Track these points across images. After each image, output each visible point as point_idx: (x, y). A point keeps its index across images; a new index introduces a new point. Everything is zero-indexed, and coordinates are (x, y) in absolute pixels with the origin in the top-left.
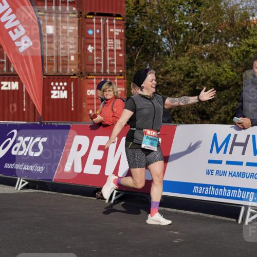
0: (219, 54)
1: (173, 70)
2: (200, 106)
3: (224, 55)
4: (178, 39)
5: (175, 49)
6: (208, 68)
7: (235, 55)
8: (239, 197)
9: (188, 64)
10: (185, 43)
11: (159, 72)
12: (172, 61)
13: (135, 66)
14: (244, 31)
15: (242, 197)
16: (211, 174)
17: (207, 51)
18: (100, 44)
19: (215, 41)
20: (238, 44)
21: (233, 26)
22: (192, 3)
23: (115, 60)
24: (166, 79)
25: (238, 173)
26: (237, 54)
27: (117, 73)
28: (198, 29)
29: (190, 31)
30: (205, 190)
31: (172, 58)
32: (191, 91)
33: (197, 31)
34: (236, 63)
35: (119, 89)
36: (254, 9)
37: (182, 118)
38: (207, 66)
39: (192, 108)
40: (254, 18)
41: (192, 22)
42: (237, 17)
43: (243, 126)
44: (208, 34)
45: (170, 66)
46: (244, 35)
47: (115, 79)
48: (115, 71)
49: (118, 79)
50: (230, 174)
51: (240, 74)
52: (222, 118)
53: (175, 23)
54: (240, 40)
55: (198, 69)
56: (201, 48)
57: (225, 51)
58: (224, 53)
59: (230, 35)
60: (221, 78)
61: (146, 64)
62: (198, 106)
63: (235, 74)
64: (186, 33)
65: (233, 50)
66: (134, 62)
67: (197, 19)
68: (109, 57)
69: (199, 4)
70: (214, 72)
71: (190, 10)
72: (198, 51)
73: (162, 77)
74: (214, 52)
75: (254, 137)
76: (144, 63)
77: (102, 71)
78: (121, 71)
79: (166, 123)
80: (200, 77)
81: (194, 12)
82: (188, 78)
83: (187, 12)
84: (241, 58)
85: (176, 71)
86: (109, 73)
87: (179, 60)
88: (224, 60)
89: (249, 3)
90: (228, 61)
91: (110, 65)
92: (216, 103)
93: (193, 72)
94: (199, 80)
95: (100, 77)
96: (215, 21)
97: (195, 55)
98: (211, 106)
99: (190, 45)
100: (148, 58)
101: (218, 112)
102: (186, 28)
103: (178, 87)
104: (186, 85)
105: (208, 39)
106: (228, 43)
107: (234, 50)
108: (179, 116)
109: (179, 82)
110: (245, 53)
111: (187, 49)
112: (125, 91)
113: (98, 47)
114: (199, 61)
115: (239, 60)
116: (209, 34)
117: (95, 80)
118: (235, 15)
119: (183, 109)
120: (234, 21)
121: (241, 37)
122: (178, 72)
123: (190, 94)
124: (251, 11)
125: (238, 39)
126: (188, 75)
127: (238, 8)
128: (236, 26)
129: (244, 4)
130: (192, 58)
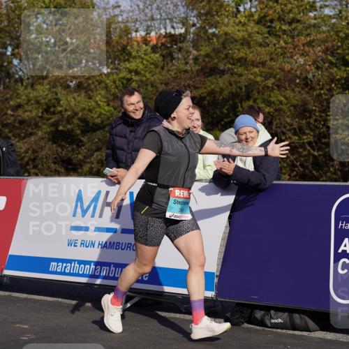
0: (90, 82)
1: (27, 104)
2: (64, 153)
3: (97, 83)
6: (75, 100)
7: (112, 83)
8: (112, 275)
9: (47, 95)
11: (8, 106)
12: (26, 91)
14: (124, 52)
15: (116, 275)
16: (75, 246)
17: (74, 78)
20: (117, 69)
21: (110, 45)
24: (18, 116)
25: (110, 243)
26: (114, 82)
30: (66, 267)
31: (26, 88)
32: (52, 132)
34: (113, 94)
36: (138, 23)
37: (39, 170)
38: (74, 98)
39: (53, 155)
40: (138, 34)
42: (115, 33)
43: (117, 179)
45: (24, 97)
46: (124, 57)
50: (99, 244)
51: (119, 110)
52: (94, 170)
54: (119, 64)
55: (61, 102)
57: (98, 78)
58: (97, 81)
60: (92, 115)
62: (61, 153)
63: (112, 109)
65: (109, 76)
70: (84, 106)
72: (63, 78)
73: (12, 113)
74: (83, 80)
79: (14, 176)
80: (63, 113)
82: (47, 114)
84: (121, 88)
85: (31, 104)
87: (36, 89)
89: (131, 14)
90: (103, 92)
92: (86, 148)
93: (55, 107)
94: (63, 117)
97: (57, 84)
98: (79, 153)
101: (89, 160)
103: (33, 127)
104: (45, 124)
107: (111, 78)
108: (35, 167)
109: (35, 119)
110: (125, 82)
114: (63, 91)
115: (117, 91)
118: (111, 30)
119: (40, 156)
120: (111, 38)
121: (120, 60)
122: (34, 106)
123: (50, 136)
124: (133, 24)
125: (116, 62)
126: (47, 110)
127: (116, 21)
128: (113, 44)
129: (125, 15)
130: (53, 87)
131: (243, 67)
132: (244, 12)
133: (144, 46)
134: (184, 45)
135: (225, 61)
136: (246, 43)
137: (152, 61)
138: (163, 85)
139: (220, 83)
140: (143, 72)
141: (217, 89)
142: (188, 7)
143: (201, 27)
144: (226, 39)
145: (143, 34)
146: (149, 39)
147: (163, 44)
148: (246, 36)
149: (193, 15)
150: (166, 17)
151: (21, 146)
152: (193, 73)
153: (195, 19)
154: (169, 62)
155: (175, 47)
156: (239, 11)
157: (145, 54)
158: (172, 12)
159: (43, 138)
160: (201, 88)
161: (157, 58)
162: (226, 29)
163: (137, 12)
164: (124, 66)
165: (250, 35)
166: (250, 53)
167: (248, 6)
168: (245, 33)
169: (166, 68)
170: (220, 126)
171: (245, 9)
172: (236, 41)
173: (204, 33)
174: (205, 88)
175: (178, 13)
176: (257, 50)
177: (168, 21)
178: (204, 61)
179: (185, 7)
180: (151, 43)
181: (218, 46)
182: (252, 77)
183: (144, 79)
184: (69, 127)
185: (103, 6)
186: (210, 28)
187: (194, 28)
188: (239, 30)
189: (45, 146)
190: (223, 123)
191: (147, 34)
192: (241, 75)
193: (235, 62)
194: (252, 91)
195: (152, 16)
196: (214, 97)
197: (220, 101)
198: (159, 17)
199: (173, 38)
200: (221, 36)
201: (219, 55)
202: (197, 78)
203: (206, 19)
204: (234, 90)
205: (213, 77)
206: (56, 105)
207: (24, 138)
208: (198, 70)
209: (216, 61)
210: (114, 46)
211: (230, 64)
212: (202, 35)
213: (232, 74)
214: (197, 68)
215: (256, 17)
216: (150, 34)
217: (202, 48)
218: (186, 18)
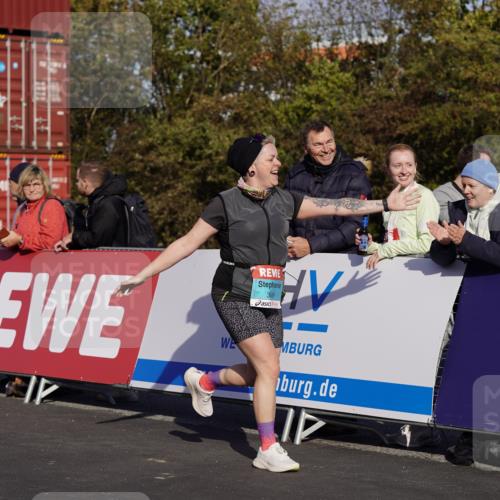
0: (252, 113)
1: (162, 144)
3: (261, 115)
4: (173, 83)
5: (168, 104)
6: (230, 140)
7: (282, 115)
9: (191, 131)
10: (187, 91)
11: (135, 147)
12: (161, 126)
13: (88, 136)
14: (300, 70)
15: (290, 391)
16: (231, 347)
17: (229, 107)
18: (20, 92)
19: (246, 89)
20: (289, 94)
21: (280, 60)
22: (201, 13)
23: (49, 123)
24: (149, 161)
27: (52, 148)
28: (212, 63)
29: (196, 68)
31: (161, 121)
32: (197, 184)
33: (210, 67)
34: (285, 131)
35: (55, 180)
36: (321, 28)
38: (228, 136)
40: (320, 44)
41: (200, 50)
42: (288, 43)
43: (292, 252)
44: (231, 75)
45: (157, 135)
46: (301, 78)
47: (48, 160)
48: (49, 144)
49: (54, 160)
51: (292, 152)
53: (167, 52)
54: (293, 88)
55: (210, 143)
56: (218, 102)
57: (263, 108)
58: (261, 112)
59: (274, 76)
61: (110, 131)
64: (190, 71)
65: (278, 105)
66: (86, 127)
67: (210, 45)
68: (38, 116)
69: (215, 16)
71: (197, 28)
72: (212, 107)
73: (141, 157)
74: (241, 109)
75: (313, 274)
76: (106, 129)
77: (23, 143)
78: (60, 144)
79: (145, 246)
80: (214, 158)
81: (204, 31)
82: (190, 159)
83: (191, 31)
84: (295, 122)
85: (169, 145)
86: (36, 148)
87: (175, 124)
88: (261, 125)
89: (310, 16)
91: (39, 132)
93: (201, 148)
94: (213, 164)
95: (19, 156)
96: (245, 50)
97: (205, 116)
99: (196, 94)
100: (114, 120)
102: (188, 61)
103: (171, 178)
104: (186, 173)
105: (231, 84)
106: (270, 93)
107: (282, 107)
109: (173, 166)
110: (301, 113)
111: (191, 102)
112: (68, 184)
113: (16, 97)
114: (213, 127)
115: (290, 126)
116: (233, 73)
117: (8, 163)
118: (283, 38)
119: (180, 219)
120: (281, 50)
121: (294, 81)
122: (172, 148)
123: (195, 191)
124: (313, 30)
125: (289, 85)
126: (190, 154)
127: (290, 26)
128: (285, 58)
129: (302, 18)
130: (200, 121)
131: (471, 92)
132: (474, 12)
133: (329, 61)
134: (385, 60)
135: (446, 83)
136: (476, 56)
137: (339, 83)
138: (356, 118)
139: (439, 114)
140: (327, 99)
141: (435, 124)
142: (392, 6)
143: (411, 34)
144: (447, 51)
145: (328, 44)
146: (336, 52)
147: (356, 59)
148: (477, 47)
149: (400, 16)
150: (361, 20)
151: (154, 205)
152: (399, 100)
153: (403, 23)
154: (365, 85)
155: (373, 62)
156: (466, 11)
157: (331, 74)
158: (369, 13)
159: (184, 193)
160: (410, 121)
161: (347, 79)
162: (448, 37)
163: (319, 13)
164: (300, 90)
165: (482, 45)
166: (483, 71)
167: (479, 4)
168: (475, 42)
169: (360, 94)
170: (437, 177)
171: (475, 8)
172: (462, 53)
173: (415, 43)
174: (417, 122)
175: (378, 14)
176: (492, 67)
177: (363, 25)
178: (415, 83)
179: (389, 6)
180: (340, 58)
181: (436, 62)
182: (485, 106)
183: (329, 108)
184: (221, 177)
185: (270, 3)
186: (423, 35)
187: (401, 35)
188: (466, 39)
189: (187, 205)
190: (442, 172)
191: (332, 45)
192: (469, 103)
193: (461, 83)
194: (485, 126)
195: (340, 19)
196: (430, 134)
197: (438, 140)
198: (350, 19)
199: (371, 51)
200: (440, 47)
201: (438, 74)
202: (405, 108)
203: (418, 23)
204: (458, 125)
205: (428, 106)
206: (203, 146)
207: (157, 193)
208: (406, 97)
209: (432, 83)
210: (285, 62)
211: (454, 87)
212: (413, 46)
213: (456, 102)
214: (406, 92)
215: (491, 20)
216: (337, 44)
217: (412, 64)
218: (389, 22)
